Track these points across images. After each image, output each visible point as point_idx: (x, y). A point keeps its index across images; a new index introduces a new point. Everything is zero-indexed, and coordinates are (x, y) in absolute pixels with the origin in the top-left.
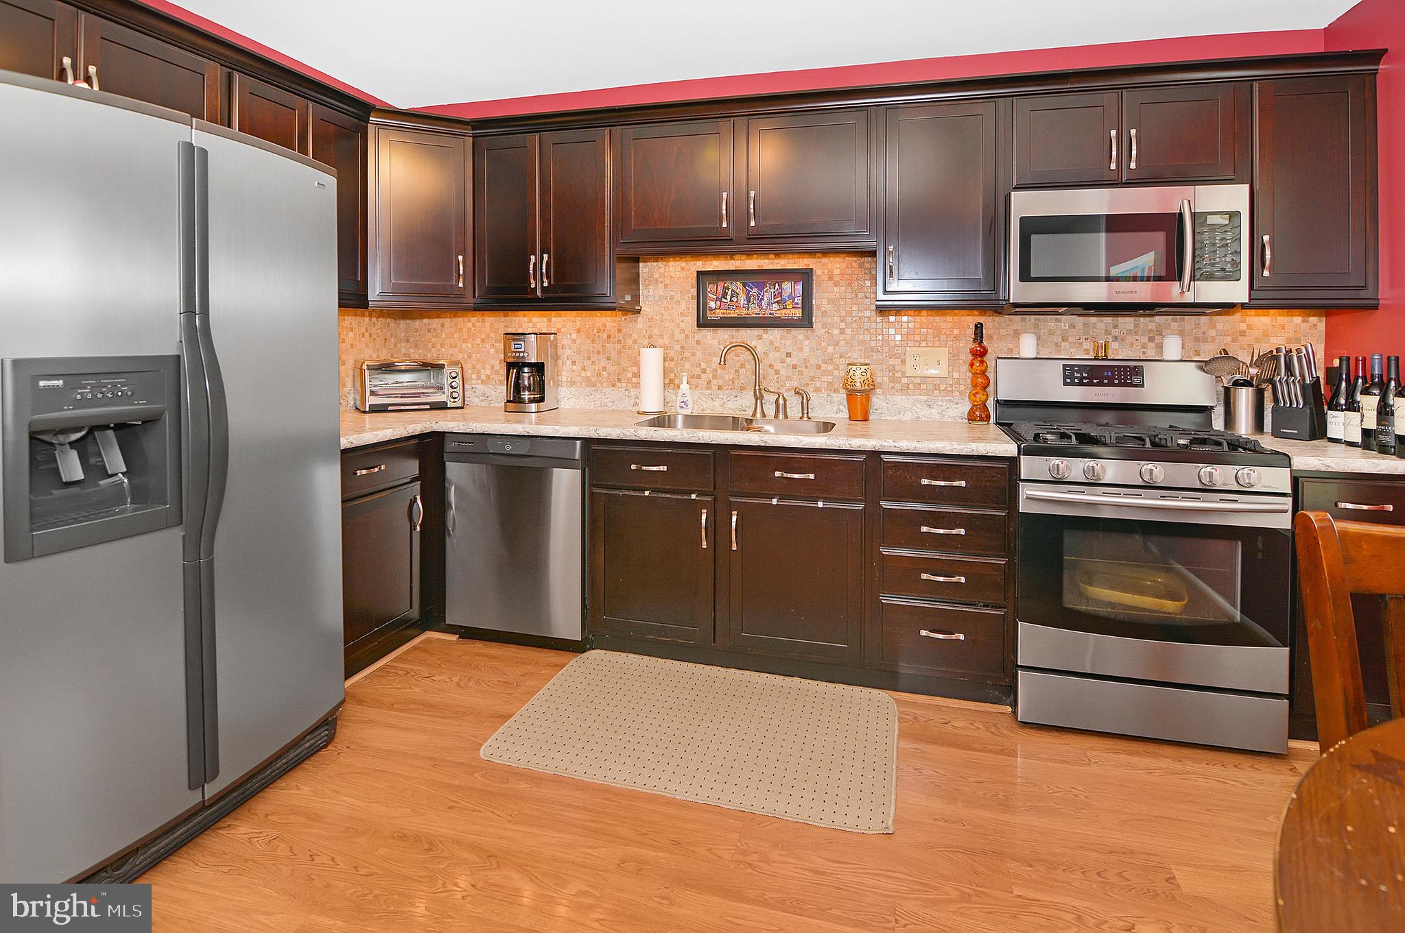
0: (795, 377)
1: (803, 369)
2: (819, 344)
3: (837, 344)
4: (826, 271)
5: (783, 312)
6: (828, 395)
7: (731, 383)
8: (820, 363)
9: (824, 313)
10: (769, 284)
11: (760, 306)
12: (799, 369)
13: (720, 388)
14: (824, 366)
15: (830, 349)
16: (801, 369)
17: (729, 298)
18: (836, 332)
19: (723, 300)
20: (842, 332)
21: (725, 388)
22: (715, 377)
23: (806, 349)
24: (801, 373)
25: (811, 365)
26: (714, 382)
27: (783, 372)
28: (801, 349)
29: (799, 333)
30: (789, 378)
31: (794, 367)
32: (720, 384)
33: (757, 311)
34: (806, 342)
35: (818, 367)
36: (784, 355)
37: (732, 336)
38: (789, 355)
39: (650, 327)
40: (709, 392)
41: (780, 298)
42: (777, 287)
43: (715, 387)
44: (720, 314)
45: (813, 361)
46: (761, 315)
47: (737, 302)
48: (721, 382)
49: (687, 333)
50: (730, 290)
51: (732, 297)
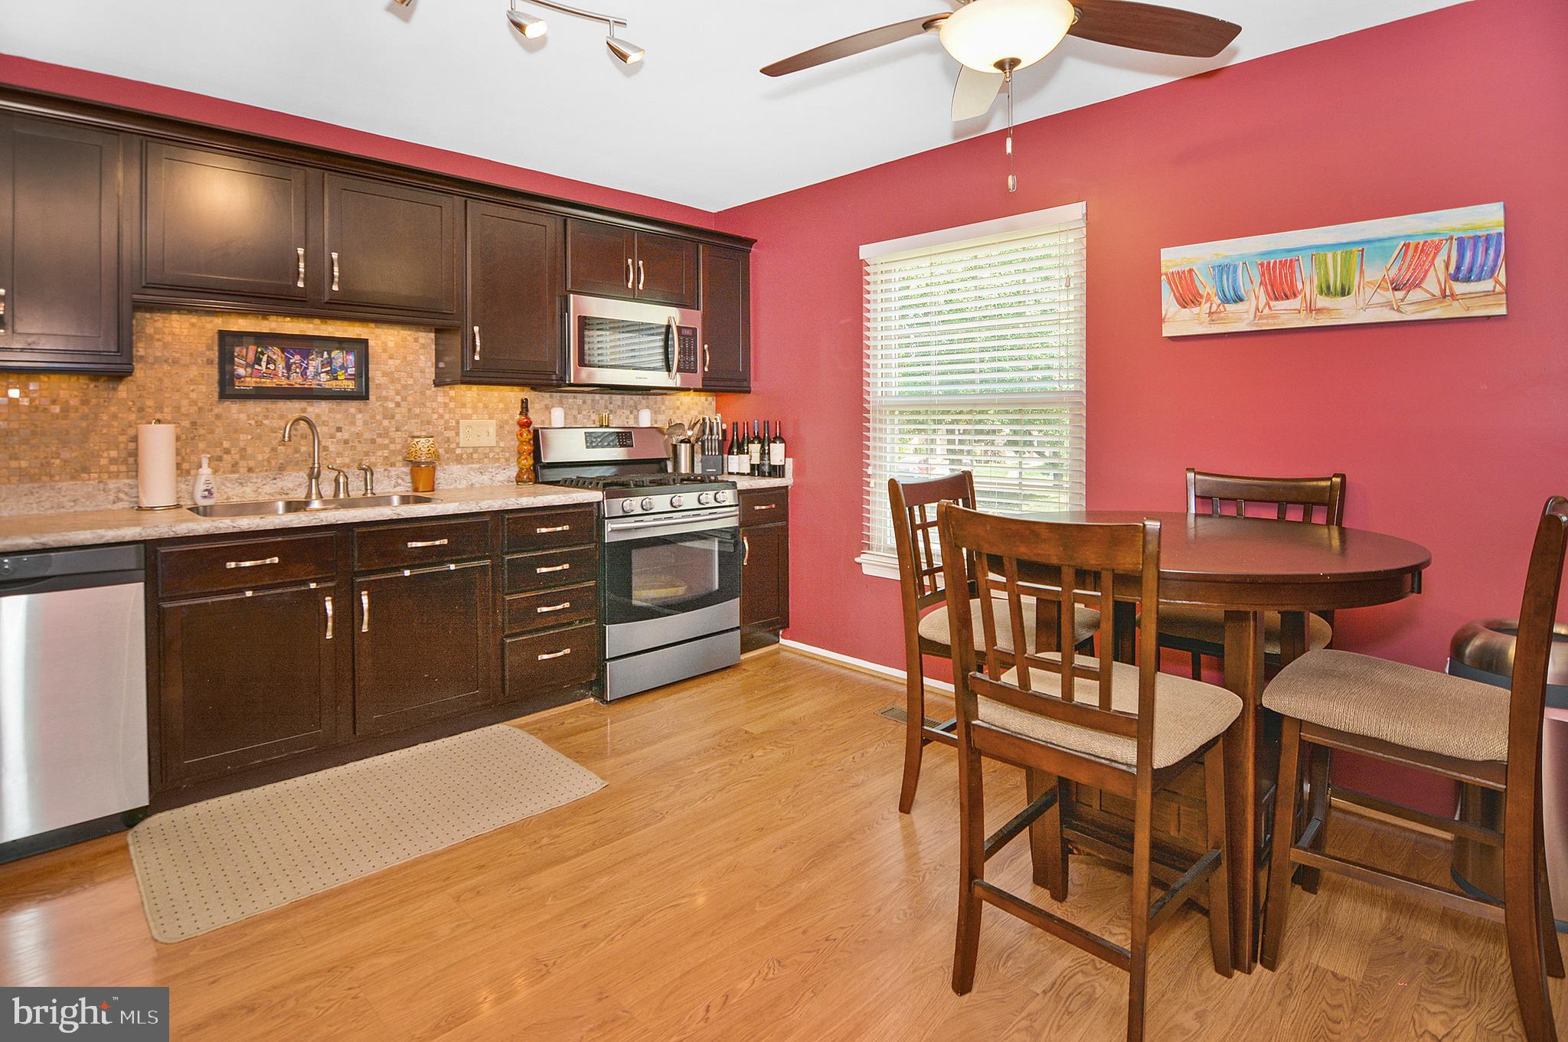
0: (347, 453)
1: (356, 444)
2: (373, 417)
3: (393, 417)
4: (380, 342)
5: (334, 383)
6: (386, 470)
7: (266, 463)
8: (375, 437)
9: (379, 386)
10: (316, 352)
11: (304, 374)
12: (351, 444)
13: (250, 470)
14: (379, 440)
15: (386, 423)
16: (354, 444)
17: (264, 364)
18: (391, 405)
19: (256, 367)
20: (398, 405)
21: (258, 470)
22: (243, 457)
23: (359, 423)
24: (353, 448)
25: (365, 440)
26: (243, 463)
27: (332, 448)
28: (353, 423)
29: (352, 407)
30: (339, 454)
31: (346, 442)
32: (250, 466)
33: (300, 381)
34: (359, 416)
35: (373, 441)
36: (333, 430)
37: (267, 409)
38: (339, 429)
39: (140, 397)
40: (236, 476)
41: (329, 368)
42: (326, 355)
43: (243, 470)
44: (251, 383)
45: (367, 435)
46: (306, 386)
47: (274, 369)
48: (252, 463)
49: (200, 404)
50: (266, 355)
51: (268, 363)
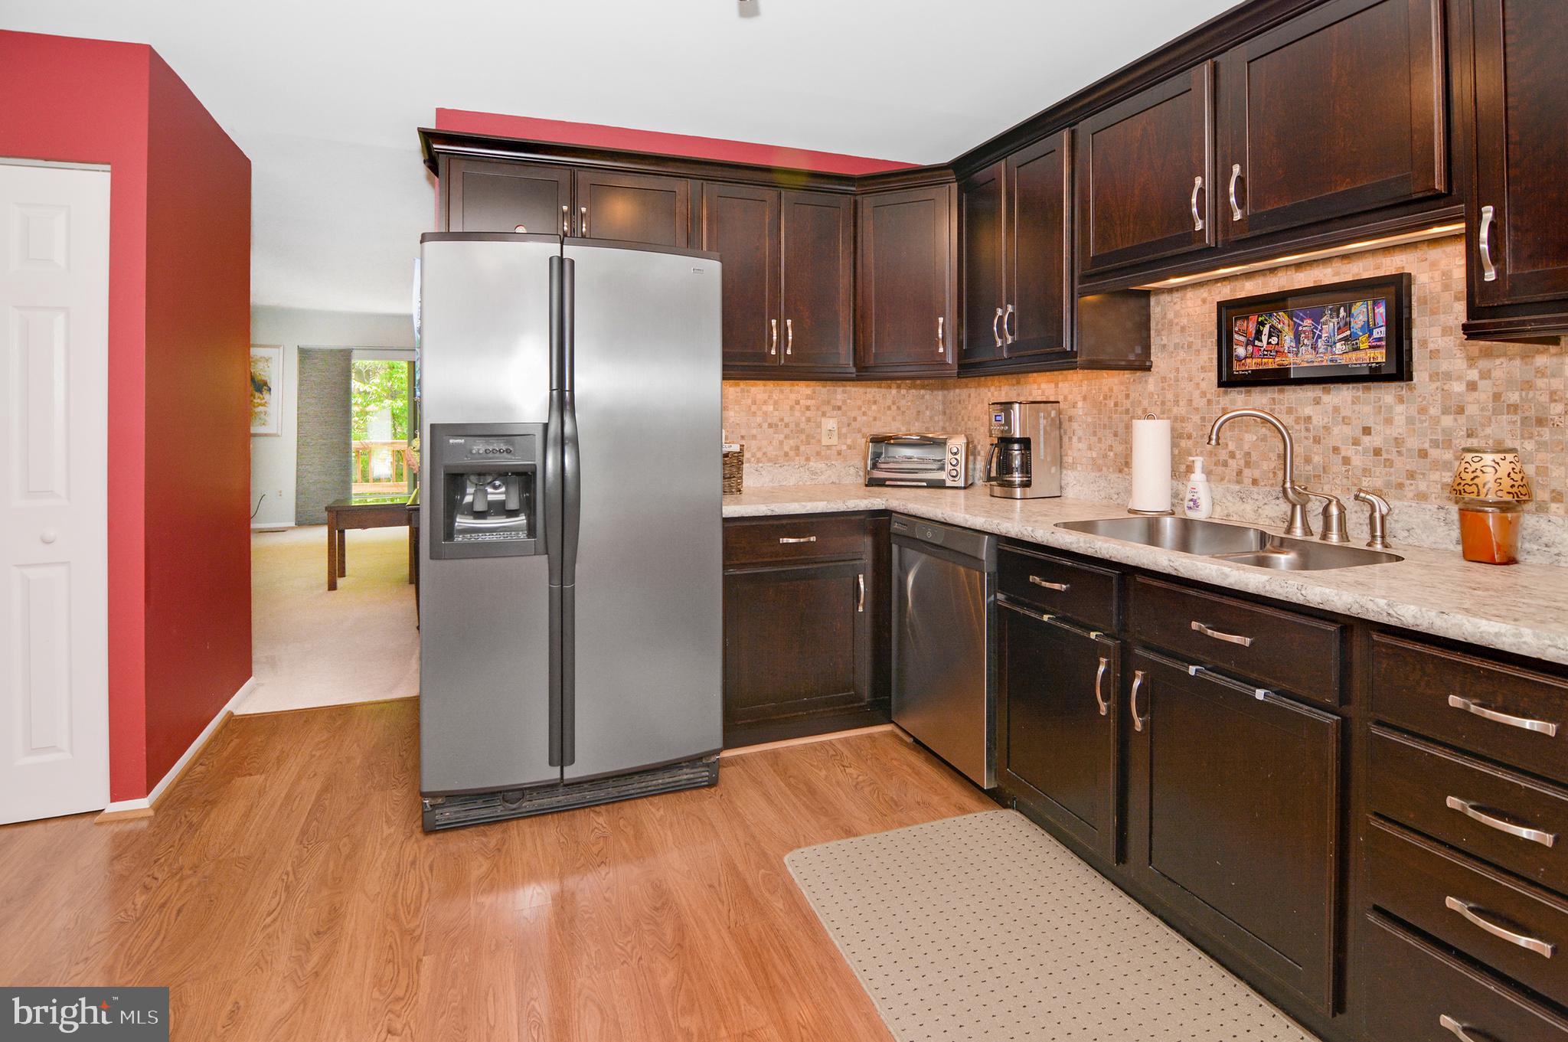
0: (1378, 470)
1: (1394, 456)
2: (1423, 410)
3: (1461, 410)
4: (1437, 275)
5: (1354, 355)
6: (1440, 508)
7: (1271, 475)
8: (1426, 446)
9: (1434, 354)
10: (1331, 309)
11: (1314, 347)
12: (1385, 456)
13: (1255, 482)
14: (1434, 453)
15: (1447, 421)
16: (1389, 457)
17: (1265, 338)
18: (1458, 387)
19: (1257, 343)
20: (1472, 386)
21: (1263, 484)
22: (1248, 464)
23: (1400, 420)
24: (1389, 463)
25: (1409, 450)
26: (1247, 472)
27: (1357, 461)
28: (1389, 421)
29: (1387, 394)
30: (1366, 472)
31: (1377, 452)
32: (1255, 477)
33: (1309, 357)
34: (1400, 408)
35: (1423, 454)
36: (1358, 432)
37: (1273, 399)
38: (1367, 431)
39: (1162, 390)
40: (1237, 487)
41: (1348, 333)
42: (1342, 313)
43: (1248, 481)
44: (1252, 365)
45: (1413, 443)
46: (1315, 364)
47: (1278, 344)
48: (1257, 474)
49: (1209, 396)
50: (1267, 326)
51: (1270, 336)
